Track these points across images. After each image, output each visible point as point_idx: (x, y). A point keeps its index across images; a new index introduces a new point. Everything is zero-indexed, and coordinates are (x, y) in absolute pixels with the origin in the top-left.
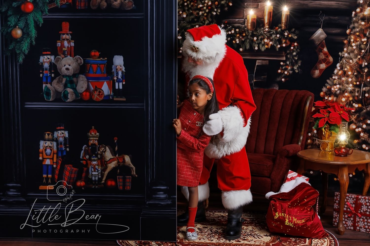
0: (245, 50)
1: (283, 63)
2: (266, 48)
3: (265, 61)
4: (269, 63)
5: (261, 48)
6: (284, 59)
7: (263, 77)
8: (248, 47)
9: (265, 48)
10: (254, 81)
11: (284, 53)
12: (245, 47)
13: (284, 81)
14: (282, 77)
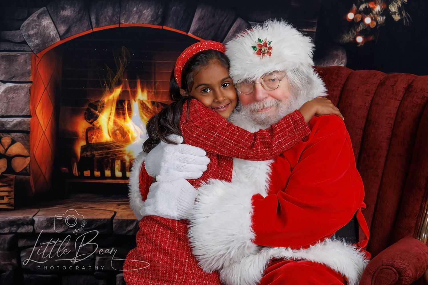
7: (308, 30)
13: (362, 42)
14: (357, 32)
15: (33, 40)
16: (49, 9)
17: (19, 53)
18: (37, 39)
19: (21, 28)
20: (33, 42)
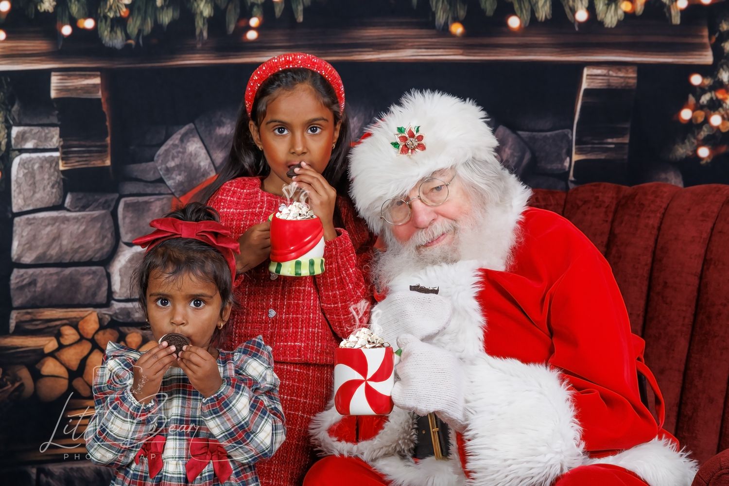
0: (533, 24)
1: (704, 75)
2: (625, 13)
3: (620, 70)
4: (639, 78)
5: (600, 17)
6: (708, 58)
7: (615, 140)
8: (544, 11)
9: (620, 12)
10: (575, 157)
11: (706, 33)
12: (533, 12)
13: (709, 157)
14: (698, 140)
15: (174, 176)
16: (198, 126)
17: (152, 198)
18: (180, 175)
19: (155, 158)
20: (173, 179)
